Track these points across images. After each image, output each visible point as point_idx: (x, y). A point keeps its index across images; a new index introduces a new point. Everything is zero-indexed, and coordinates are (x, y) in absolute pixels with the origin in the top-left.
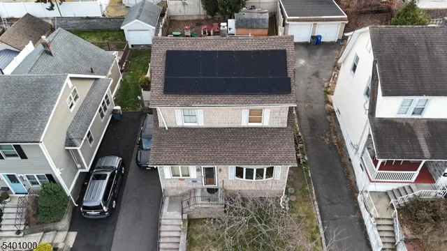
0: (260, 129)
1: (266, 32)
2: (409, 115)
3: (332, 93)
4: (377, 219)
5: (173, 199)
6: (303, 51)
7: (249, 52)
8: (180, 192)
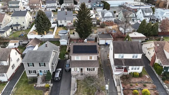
0: (92, 61)
1: (94, 42)
2: (121, 58)
3: (109, 56)
4: (116, 79)
5: (74, 76)
6: (103, 46)
7: (89, 46)
8: (75, 75)
